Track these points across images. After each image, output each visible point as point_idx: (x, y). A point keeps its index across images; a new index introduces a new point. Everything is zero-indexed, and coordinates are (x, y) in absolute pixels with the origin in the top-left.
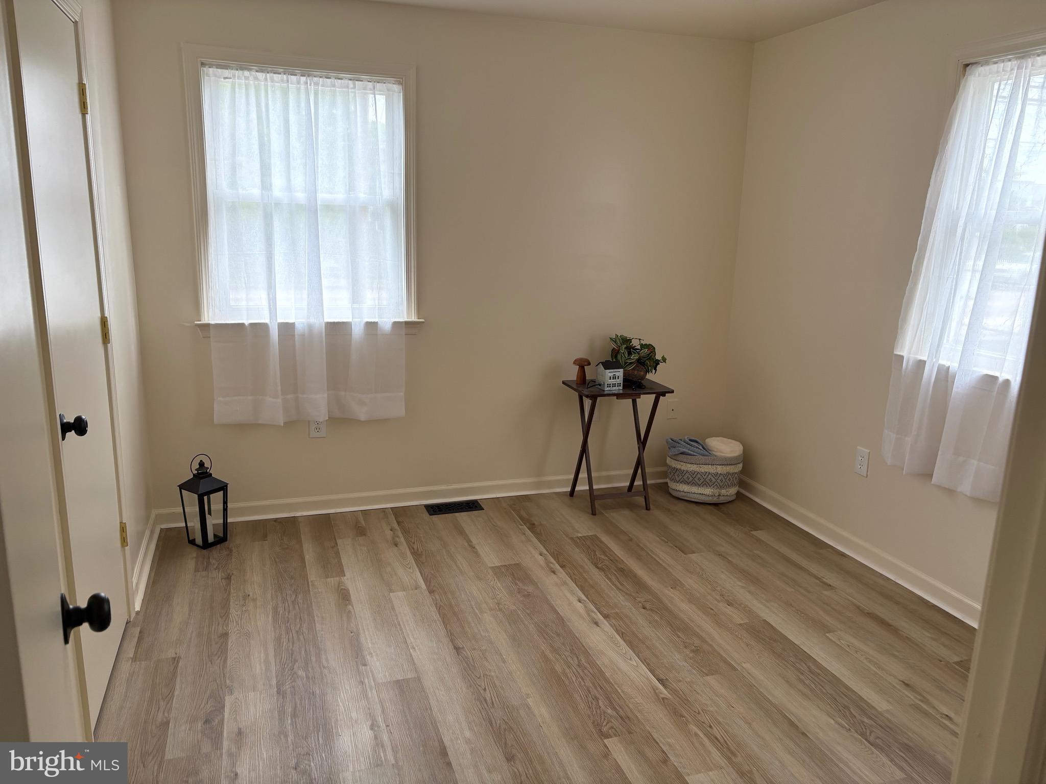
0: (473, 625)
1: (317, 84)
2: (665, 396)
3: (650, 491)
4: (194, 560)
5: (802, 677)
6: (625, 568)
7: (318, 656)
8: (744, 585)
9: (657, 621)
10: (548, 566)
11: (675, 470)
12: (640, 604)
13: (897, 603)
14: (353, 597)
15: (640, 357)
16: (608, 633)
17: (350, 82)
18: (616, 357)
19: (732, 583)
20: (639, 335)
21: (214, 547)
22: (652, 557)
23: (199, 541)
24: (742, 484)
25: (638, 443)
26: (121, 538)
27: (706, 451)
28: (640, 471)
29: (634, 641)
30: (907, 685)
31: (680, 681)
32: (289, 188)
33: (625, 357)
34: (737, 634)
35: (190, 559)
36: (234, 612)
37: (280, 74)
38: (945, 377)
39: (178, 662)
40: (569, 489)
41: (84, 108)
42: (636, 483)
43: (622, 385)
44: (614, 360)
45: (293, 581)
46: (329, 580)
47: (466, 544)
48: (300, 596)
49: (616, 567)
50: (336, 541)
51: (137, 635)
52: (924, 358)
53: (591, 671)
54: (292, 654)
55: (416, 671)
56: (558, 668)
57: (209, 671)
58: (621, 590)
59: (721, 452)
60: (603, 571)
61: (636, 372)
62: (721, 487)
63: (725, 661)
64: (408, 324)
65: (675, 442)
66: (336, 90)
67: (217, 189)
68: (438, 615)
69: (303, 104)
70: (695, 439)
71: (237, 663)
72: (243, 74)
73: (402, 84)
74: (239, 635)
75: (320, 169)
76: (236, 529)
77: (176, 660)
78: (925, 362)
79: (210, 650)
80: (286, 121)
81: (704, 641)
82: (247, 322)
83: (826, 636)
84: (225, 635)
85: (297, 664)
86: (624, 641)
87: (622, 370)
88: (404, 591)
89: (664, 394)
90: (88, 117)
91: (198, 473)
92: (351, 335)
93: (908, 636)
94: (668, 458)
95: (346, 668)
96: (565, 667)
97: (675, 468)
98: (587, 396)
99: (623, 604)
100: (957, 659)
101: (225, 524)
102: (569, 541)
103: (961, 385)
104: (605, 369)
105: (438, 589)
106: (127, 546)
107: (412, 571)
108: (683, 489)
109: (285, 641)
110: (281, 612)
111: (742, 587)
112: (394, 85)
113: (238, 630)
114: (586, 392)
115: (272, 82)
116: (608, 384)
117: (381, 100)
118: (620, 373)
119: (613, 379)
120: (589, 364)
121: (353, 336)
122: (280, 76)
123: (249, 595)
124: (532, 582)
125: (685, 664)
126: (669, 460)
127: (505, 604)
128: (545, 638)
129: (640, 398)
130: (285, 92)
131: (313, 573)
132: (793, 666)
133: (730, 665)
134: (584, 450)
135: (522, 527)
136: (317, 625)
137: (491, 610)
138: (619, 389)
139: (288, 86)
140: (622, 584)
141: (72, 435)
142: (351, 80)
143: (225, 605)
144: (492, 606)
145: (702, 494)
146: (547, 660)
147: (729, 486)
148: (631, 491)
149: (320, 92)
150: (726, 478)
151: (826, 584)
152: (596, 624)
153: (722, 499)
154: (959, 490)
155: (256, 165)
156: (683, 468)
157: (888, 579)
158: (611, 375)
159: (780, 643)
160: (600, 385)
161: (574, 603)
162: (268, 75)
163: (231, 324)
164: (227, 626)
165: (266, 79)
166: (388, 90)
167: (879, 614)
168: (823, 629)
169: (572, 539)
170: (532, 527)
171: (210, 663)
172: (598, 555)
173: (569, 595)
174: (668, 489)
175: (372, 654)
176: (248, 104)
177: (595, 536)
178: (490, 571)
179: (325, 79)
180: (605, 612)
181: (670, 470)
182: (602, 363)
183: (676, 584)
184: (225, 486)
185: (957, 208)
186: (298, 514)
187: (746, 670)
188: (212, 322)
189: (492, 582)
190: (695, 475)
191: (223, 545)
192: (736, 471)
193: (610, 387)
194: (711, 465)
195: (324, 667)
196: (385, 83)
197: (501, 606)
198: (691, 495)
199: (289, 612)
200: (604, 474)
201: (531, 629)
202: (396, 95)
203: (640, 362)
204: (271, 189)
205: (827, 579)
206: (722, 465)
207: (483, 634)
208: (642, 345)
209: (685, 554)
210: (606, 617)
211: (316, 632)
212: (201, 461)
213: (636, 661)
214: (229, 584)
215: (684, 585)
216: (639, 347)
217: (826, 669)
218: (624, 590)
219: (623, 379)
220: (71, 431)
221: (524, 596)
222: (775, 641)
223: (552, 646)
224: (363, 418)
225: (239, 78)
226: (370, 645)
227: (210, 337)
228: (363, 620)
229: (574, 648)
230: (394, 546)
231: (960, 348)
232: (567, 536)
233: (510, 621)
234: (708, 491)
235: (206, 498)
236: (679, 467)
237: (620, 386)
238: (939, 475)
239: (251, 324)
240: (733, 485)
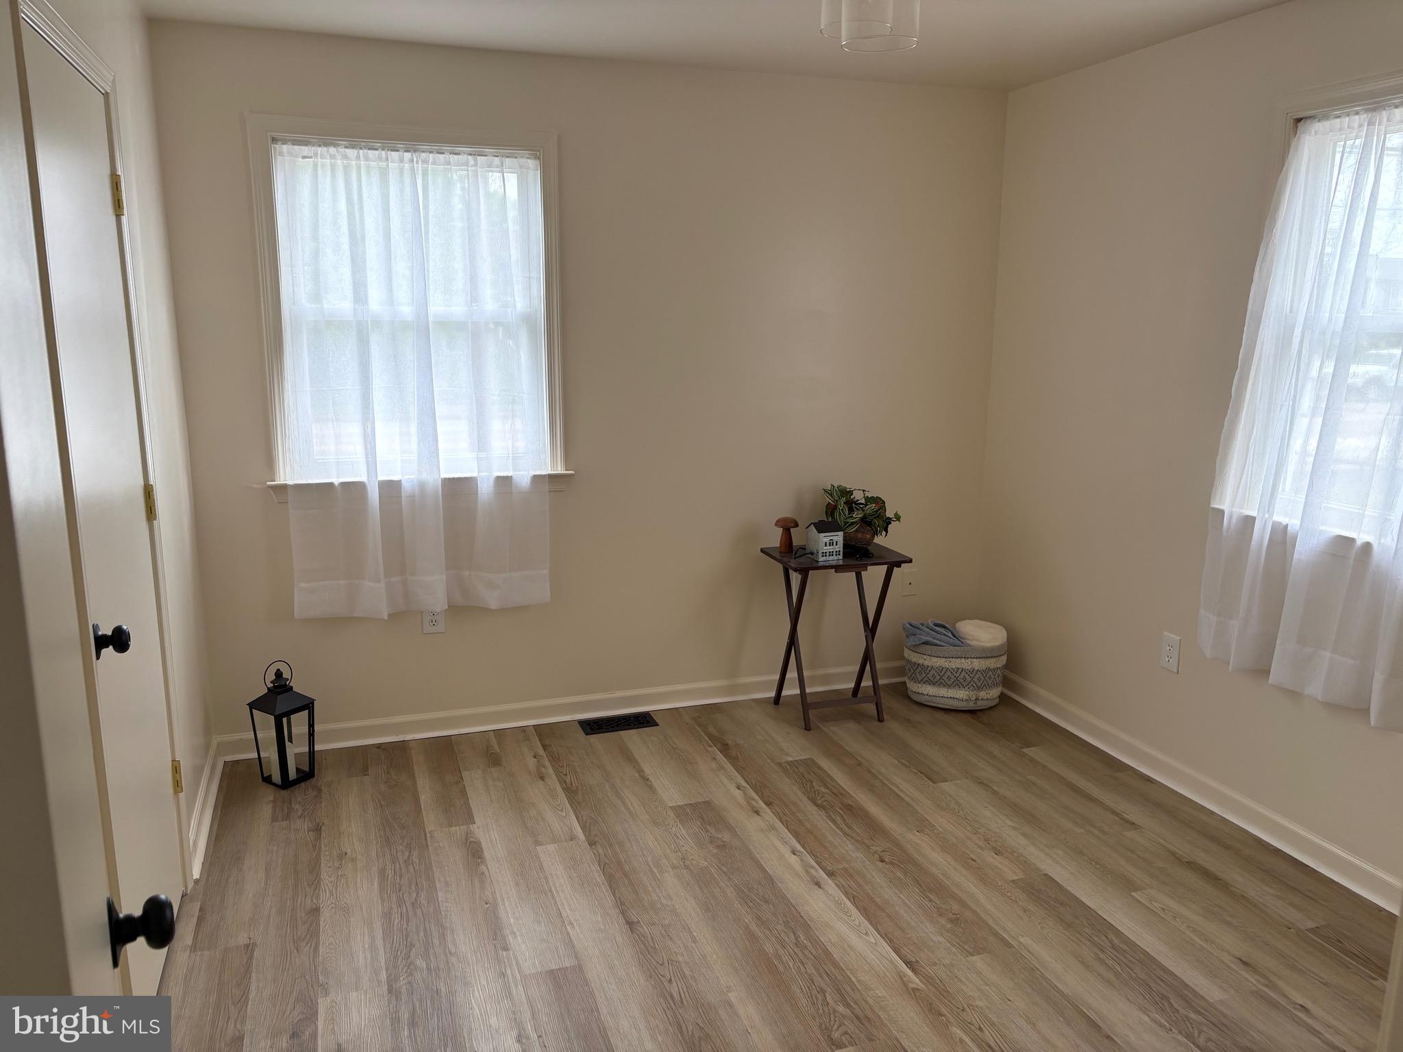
0: (650, 889)
1: (425, 162)
2: (900, 567)
3: (882, 694)
4: (271, 805)
5: (1102, 956)
6: (853, 804)
7: (443, 937)
8: (1016, 825)
9: (900, 878)
10: (748, 802)
11: (916, 666)
12: (876, 855)
13: (1227, 847)
14: (487, 854)
15: (865, 515)
16: (834, 897)
17: (469, 157)
18: (832, 514)
19: (1000, 822)
20: (862, 485)
21: (297, 786)
22: (890, 789)
23: (277, 777)
24: (1006, 682)
25: (865, 631)
26: (174, 783)
27: (957, 638)
28: (868, 667)
29: (869, 908)
30: (1245, 964)
31: (935, 964)
32: (391, 300)
33: (845, 515)
34: (1009, 894)
35: (266, 804)
36: (327, 877)
37: (376, 149)
38: (1282, 539)
39: (253, 951)
40: (773, 694)
41: (119, 207)
42: (863, 684)
43: (841, 553)
44: (830, 519)
45: (405, 832)
46: (453, 828)
47: (637, 775)
48: (415, 853)
49: (842, 804)
50: (461, 773)
51: (197, 914)
52: (1253, 513)
53: (813, 951)
54: (407, 936)
55: (576, 957)
56: (769, 949)
57: (295, 962)
58: (849, 835)
59: (977, 640)
60: (824, 810)
61: (860, 535)
62: (979, 688)
63: (996, 934)
64: (551, 477)
65: (915, 627)
66: (451, 168)
67: (294, 305)
68: (603, 876)
69: (408, 189)
70: (941, 623)
71: (333, 951)
72: (328, 151)
73: (539, 158)
74: (334, 910)
75: (431, 274)
76: (325, 759)
77: (249, 948)
78: (1254, 519)
79: (295, 933)
80: (386, 211)
81: (963, 904)
82: (336, 481)
83: (1131, 896)
84: (315, 911)
85: (414, 950)
86: (857, 907)
87: (841, 533)
88: (555, 843)
89: (898, 564)
90: (124, 219)
91: (274, 687)
92: (477, 494)
93: (1244, 894)
94: (906, 651)
95: (481, 954)
96: (778, 947)
97: (915, 663)
98: (795, 570)
99: (854, 855)
100: (1311, 925)
101: (312, 753)
102: (776, 767)
103: (1305, 550)
104: (819, 533)
105: (601, 839)
106: (182, 791)
107: (564, 814)
108: (928, 691)
109: (396, 917)
110: (390, 876)
111: (1014, 828)
112: (529, 161)
113: (332, 903)
114: (793, 564)
115: (366, 161)
116: (823, 553)
117: (512, 180)
118: (839, 537)
119: (830, 545)
120: (796, 525)
121: (479, 495)
122: (376, 152)
123: (346, 854)
124: (730, 828)
125: (942, 939)
126: (907, 654)
127: (693, 860)
128: (749, 907)
129: (867, 570)
130: (384, 173)
131: (431, 820)
132: (1089, 940)
133: (1003, 940)
134: (793, 642)
135: (711, 749)
136: (439, 894)
137: (674, 867)
138: (837, 559)
139: (388, 165)
140: (850, 827)
141: (108, 652)
142: (471, 154)
143: (314, 867)
144: (675, 862)
145: (954, 698)
146: (752, 937)
147: (989, 687)
148: (856, 697)
149: (429, 171)
150: (984, 675)
151: (1127, 821)
152: (818, 884)
153: (981, 705)
154: (1306, 692)
155: (346, 272)
156: (926, 663)
157: (1212, 813)
158: (827, 540)
159: (1070, 907)
160: (812, 554)
161: (786, 855)
162: (361, 151)
163: (317, 485)
164: (318, 897)
165: (358, 157)
166: (521, 167)
167: (1203, 863)
168: (1127, 885)
169: (780, 764)
170: (725, 749)
171: (296, 951)
172: (816, 787)
173: (778, 843)
174: (907, 692)
175: (515, 934)
176: (334, 191)
177: (811, 759)
178: (671, 814)
179: (437, 155)
180: (829, 868)
181: (909, 665)
182: (815, 524)
183: (923, 825)
184: (310, 703)
185: (1291, 311)
186: (409, 737)
187: (1025, 948)
188: (290, 482)
189: (674, 829)
190: (943, 672)
191: (308, 782)
192: (999, 665)
193: (826, 556)
194: (965, 658)
195: (450, 953)
196: (516, 157)
197: (687, 862)
198: (938, 700)
199: (401, 876)
200: (820, 672)
201: (729, 894)
202: (531, 172)
203: (865, 521)
204: (366, 302)
205: (1127, 814)
206: (980, 658)
207: (664, 902)
208: (867, 499)
209: (934, 783)
210: (831, 874)
211: (439, 903)
212: (278, 670)
213: (874, 936)
214: (319, 837)
215: (934, 826)
216: (863, 501)
217: (1136, 943)
218: (853, 836)
219: (844, 544)
220: (108, 647)
221: (718, 847)
222: (1062, 904)
223: (759, 918)
224: (493, 604)
225: (322, 157)
226: (512, 920)
227: (287, 502)
228: (501, 884)
229: (789, 920)
230: (540, 780)
231: (1302, 498)
232: (772, 761)
233: (700, 884)
234: (961, 694)
235: (285, 720)
236: (921, 661)
237: (839, 554)
238: (1279, 673)
239: (343, 484)
240: (995, 685)
